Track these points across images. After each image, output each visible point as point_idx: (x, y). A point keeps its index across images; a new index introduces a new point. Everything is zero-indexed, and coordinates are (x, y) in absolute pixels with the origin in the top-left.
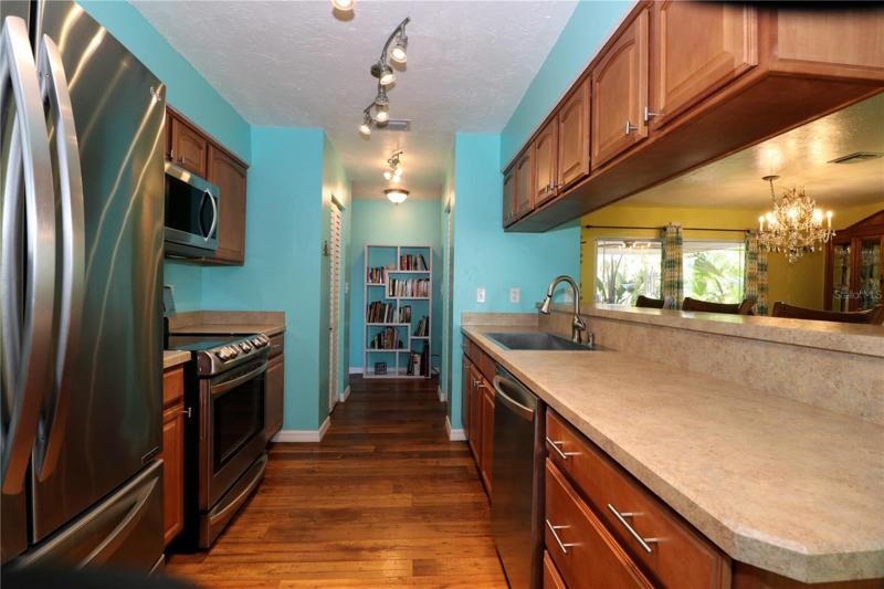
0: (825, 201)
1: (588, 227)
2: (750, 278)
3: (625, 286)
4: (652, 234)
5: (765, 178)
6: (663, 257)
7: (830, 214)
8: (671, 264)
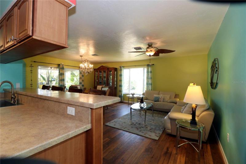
0: (92, 63)
1: (35, 62)
2: (80, 78)
3: (52, 80)
4: (56, 66)
5: (80, 56)
6: (59, 72)
7: (92, 66)
8: (61, 74)
